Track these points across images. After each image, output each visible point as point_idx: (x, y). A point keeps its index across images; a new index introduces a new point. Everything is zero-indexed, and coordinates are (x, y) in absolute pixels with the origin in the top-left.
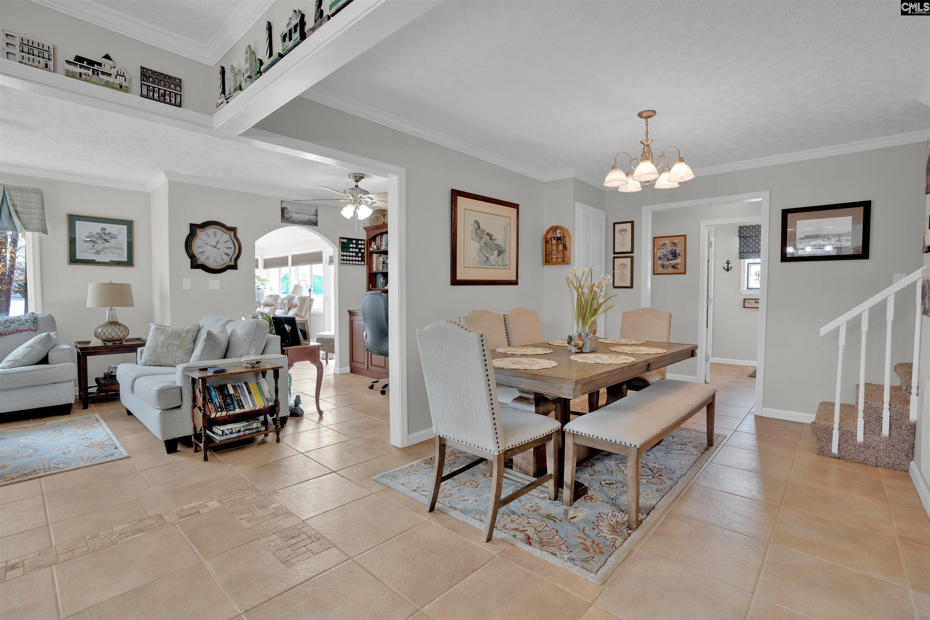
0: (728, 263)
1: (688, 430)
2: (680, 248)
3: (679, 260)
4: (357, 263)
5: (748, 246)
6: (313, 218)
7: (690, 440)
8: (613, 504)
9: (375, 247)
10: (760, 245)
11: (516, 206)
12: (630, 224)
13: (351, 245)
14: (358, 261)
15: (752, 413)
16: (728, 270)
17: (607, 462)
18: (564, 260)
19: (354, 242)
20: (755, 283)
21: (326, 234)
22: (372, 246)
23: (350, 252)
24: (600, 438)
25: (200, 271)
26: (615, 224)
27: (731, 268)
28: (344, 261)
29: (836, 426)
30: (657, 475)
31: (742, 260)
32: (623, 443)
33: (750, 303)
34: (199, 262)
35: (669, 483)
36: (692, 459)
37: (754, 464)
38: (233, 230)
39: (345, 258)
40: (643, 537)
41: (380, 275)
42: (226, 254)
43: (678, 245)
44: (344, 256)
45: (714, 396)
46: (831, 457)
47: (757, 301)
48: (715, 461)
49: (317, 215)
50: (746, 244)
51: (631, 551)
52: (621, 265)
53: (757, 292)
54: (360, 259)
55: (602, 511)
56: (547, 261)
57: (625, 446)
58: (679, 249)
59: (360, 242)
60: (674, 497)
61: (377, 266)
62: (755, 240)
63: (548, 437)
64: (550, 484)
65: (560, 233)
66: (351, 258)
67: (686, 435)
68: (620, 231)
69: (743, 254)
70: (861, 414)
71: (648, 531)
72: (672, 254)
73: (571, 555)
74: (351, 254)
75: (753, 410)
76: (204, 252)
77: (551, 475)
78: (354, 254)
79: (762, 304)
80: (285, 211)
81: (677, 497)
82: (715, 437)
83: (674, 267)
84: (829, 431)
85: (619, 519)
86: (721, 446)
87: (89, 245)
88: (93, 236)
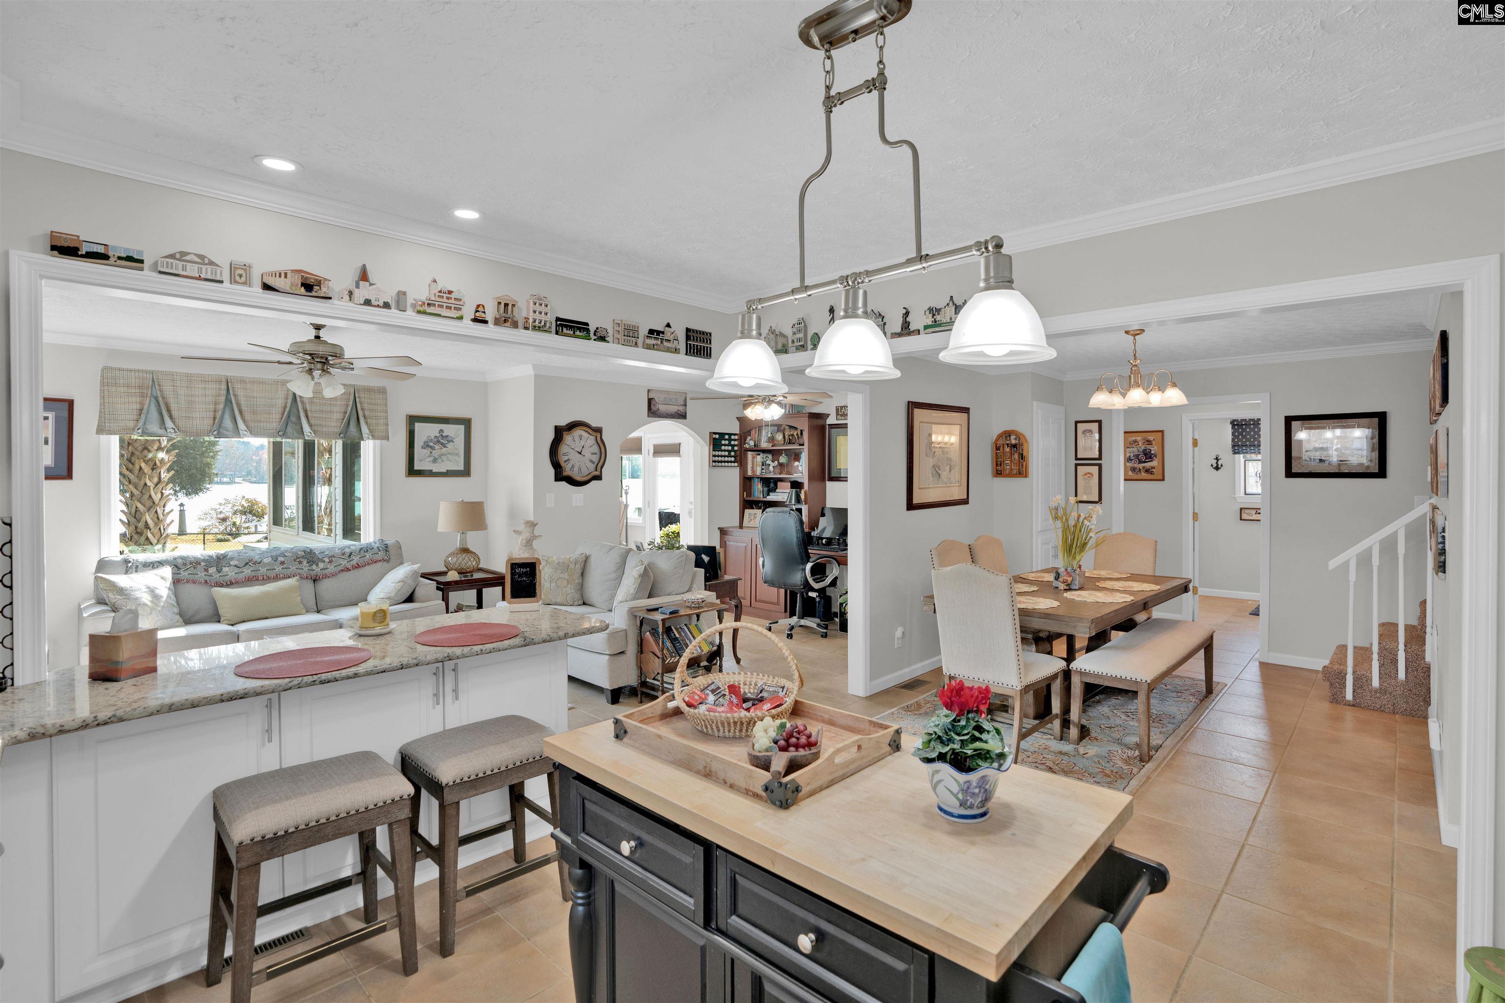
0: (1217, 459)
1: (1182, 678)
2: (1156, 448)
3: (1154, 463)
4: (730, 464)
5: (1244, 437)
6: (681, 408)
7: (1186, 688)
8: (1119, 744)
9: (752, 443)
10: (1259, 436)
11: (966, 410)
12: (1097, 424)
13: (723, 442)
14: (731, 462)
15: (1256, 660)
16: (1217, 468)
17: (1100, 708)
18: (1022, 472)
19: (727, 437)
20: (1255, 486)
21: (695, 429)
22: (747, 441)
23: (722, 451)
24: (1109, 675)
25: (564, 483)
26: (1077, 423)
27: (1222, 466)
28: (715, 462)
29: (1350, 670)
30: (1157, 719)
31: (1237, 456)
32: (1134, 679)
33: (1249, 514)
34: (565, 474)
35: (1171, 727)
36: (1191, 706)
37: (1260, 711)
38: (599, 430)
39: (717, 459)
40: (1156, 769)
41: (756, 480)
42: (591, 461)
43: (1154, 442)
44: (715, 456)
45: (1212, 637)
46: (1345, 705)
47: (1257, 511)
48: (1216, 708)
49: (686, 405)
50: (1241, 434)
51: (1148, 778)
52: (1086, 474)
53: (1258, 499)
54: (733, 459)
55: (1112, 749)
56: (998, 473)
57: (1136, 682)
58: (1154, 449)
59: (733, 437)
60: (1179, 738)
61: (753, 468)
62: (1253, 430)
63: (1054, 677)
64: (1057, 724)
65: (1015, 439)
66: (723, 459)
67: (1180, 683)
68: (1084, 432)
69: (1237, 448)
70: (1375, 656)
71: (1159, 765)
72: (1145, 455)
73: (1095, 779)
74: (723, 453)
75: (1257, 656)
76: (569, 460)
77: (1057, 714)
78: (727, 453)
79: (1264, 516)
80: (653, 402)
81: (1182, 738)
82: (1214, 685)
83: (1147, 471)
84: (1342, 676)
85: (1129, 755)
86: (1221, 694)
87: (427, 451)
88: (431, 441)
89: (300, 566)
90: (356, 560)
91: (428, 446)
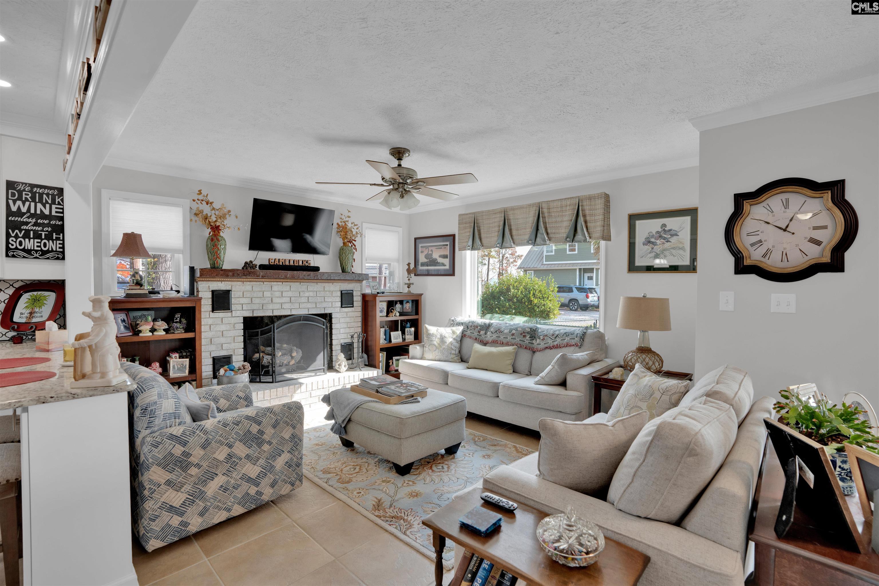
25: (753, 276)
34: (749, 261)
42: (811, 240)
76: (760, 241)
87: (648, 248)
88: (653, 236)
89: (523, 339)
90: (558, 341)
91: (649, 242)
